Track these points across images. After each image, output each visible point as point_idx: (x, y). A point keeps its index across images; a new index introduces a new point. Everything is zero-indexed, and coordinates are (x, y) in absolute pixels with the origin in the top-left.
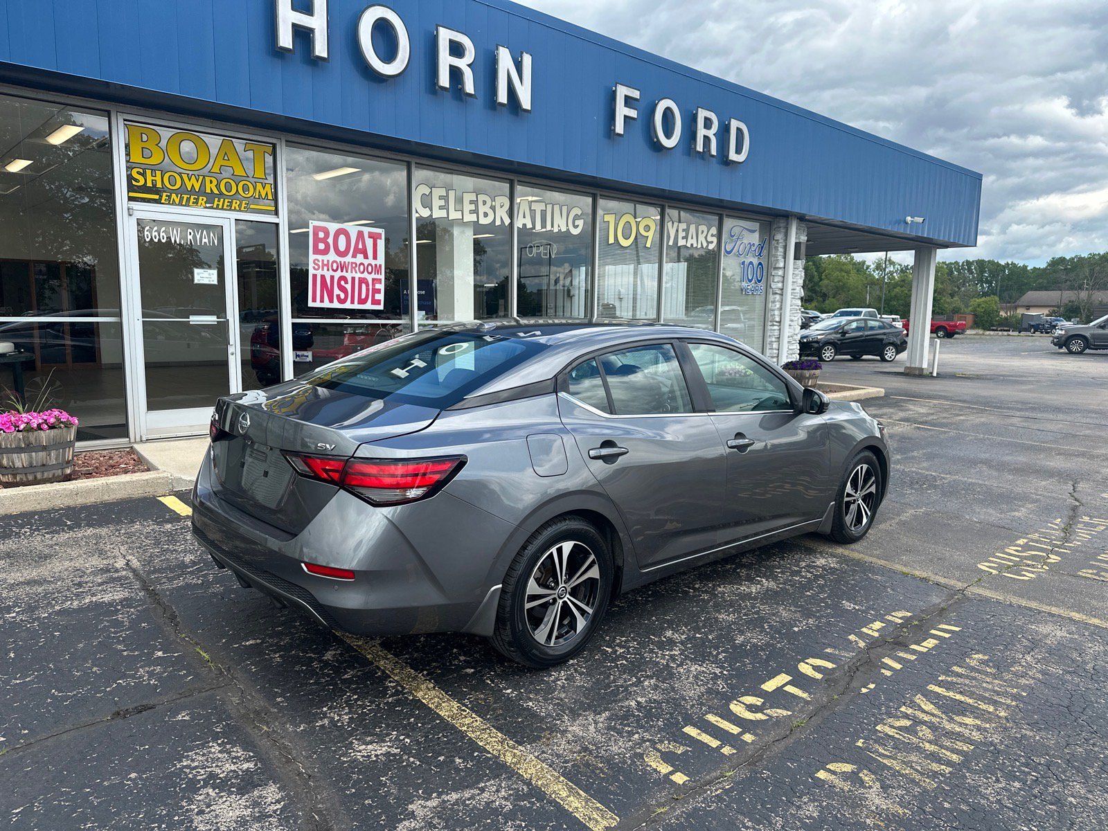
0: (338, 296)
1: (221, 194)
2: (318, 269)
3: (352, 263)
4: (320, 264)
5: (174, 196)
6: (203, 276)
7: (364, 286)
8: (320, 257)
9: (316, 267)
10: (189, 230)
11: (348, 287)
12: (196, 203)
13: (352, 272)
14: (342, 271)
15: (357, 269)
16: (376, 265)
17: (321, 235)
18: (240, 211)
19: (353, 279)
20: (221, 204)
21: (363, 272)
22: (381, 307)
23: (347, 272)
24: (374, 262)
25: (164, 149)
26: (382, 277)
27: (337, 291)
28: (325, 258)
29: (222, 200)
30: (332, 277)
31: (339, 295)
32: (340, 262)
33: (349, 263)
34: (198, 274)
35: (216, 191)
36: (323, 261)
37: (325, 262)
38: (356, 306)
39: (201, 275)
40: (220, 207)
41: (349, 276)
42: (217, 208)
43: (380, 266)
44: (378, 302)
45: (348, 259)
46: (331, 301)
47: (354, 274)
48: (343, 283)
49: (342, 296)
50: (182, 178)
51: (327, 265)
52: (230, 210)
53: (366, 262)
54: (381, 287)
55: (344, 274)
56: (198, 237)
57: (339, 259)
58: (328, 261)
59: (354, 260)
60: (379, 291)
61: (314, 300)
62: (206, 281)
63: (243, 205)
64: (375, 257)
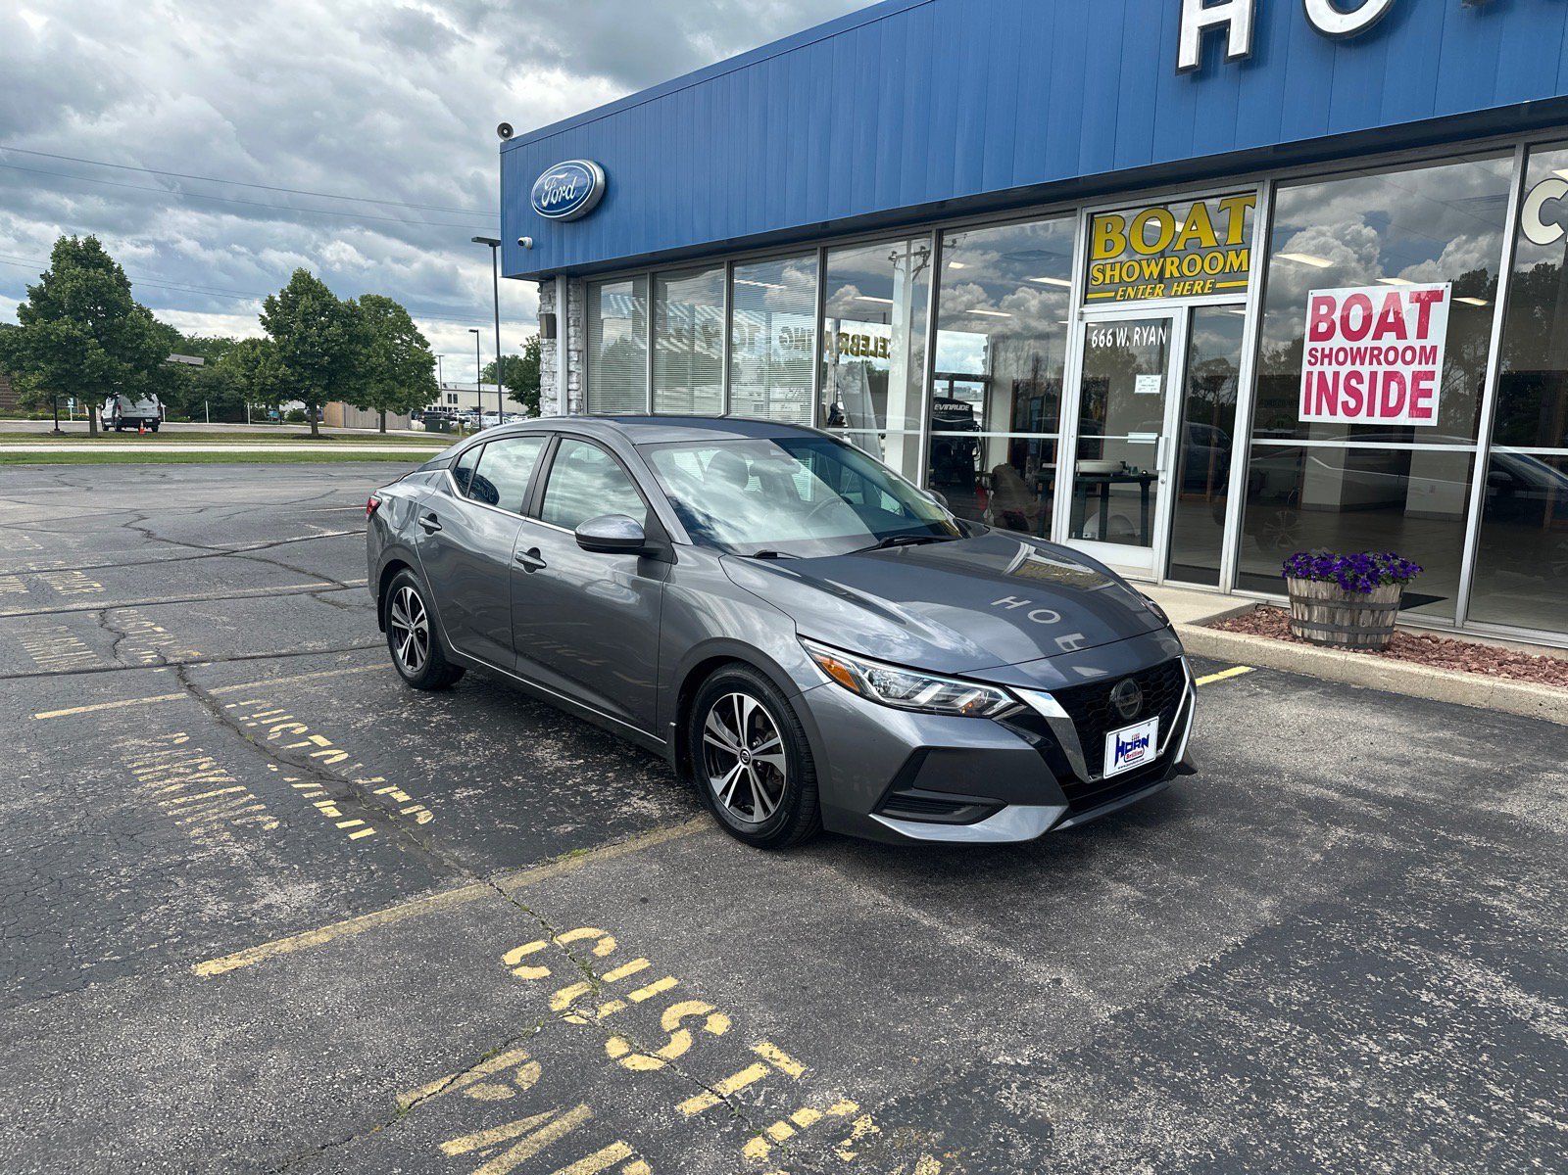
0: (1345, 404)
1: (1182, 276)
2: (1315, 364)
3: (1373, 349)
4: (1319, 355)
5: (1130, 289)
6: (1146, 384)
7: (1394, 386)
8: (1319, 345)
9: (1313, 360)
10: (1137, 329)
11: (1364, 388)
12: (1152, 294)
13: (1371, 363)
14: (1353, 363)
15: (1382, 357)
16: (1423, 348)
17: (1324, 310)
18: (1203, 294)
19: (1373, 375)
20: (1180, 289)
21: (1394, 362)
22: (1433, 421)
23: (1362, 363)
24: (1417, 344)
25: (1127, 235)
26: (1438, 368)
27: (1342, 396)
28: (1326, 345)
29: (1182, 284)
30: (1336, 375)
31: (1347, 402)
32: (1352, 349)
33: (1366, 349)
34: (1140, 381)
35: (1177, 274)
36: (1323, 349)
37: (1327, 352)
38: (1378, 420)
39: (1143, 383)
40: (1179, 293)
41: (1365, 370)
42: (1176, 296)
43: (1434, 349)
44: (1427, 413)
45: (1367, 342)
46: (1333, 412)
47: (1375, 367)
48: (1353, 382)
49: (1352, 403)
50: (1141, 266)
51: (1329, 356)
52: (1191, 295)
53: (1401, 345)
54: (1435, 385)
55: (1357, 367)
56: (1145, 335)
57: (1348, 344)
58: (1331, 349)
59: (1376, 343)
60: (1428, 393)
61: (1307, 412)
62: (1148, 390)
63: (1208, 285)
64: (1422, 333)
